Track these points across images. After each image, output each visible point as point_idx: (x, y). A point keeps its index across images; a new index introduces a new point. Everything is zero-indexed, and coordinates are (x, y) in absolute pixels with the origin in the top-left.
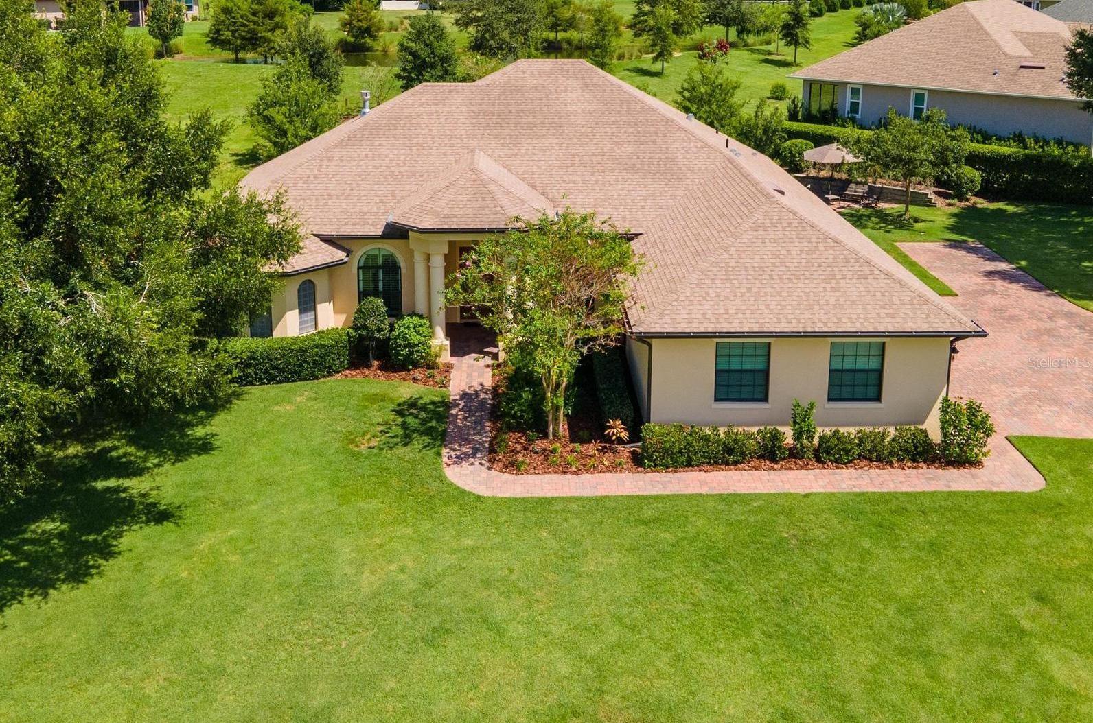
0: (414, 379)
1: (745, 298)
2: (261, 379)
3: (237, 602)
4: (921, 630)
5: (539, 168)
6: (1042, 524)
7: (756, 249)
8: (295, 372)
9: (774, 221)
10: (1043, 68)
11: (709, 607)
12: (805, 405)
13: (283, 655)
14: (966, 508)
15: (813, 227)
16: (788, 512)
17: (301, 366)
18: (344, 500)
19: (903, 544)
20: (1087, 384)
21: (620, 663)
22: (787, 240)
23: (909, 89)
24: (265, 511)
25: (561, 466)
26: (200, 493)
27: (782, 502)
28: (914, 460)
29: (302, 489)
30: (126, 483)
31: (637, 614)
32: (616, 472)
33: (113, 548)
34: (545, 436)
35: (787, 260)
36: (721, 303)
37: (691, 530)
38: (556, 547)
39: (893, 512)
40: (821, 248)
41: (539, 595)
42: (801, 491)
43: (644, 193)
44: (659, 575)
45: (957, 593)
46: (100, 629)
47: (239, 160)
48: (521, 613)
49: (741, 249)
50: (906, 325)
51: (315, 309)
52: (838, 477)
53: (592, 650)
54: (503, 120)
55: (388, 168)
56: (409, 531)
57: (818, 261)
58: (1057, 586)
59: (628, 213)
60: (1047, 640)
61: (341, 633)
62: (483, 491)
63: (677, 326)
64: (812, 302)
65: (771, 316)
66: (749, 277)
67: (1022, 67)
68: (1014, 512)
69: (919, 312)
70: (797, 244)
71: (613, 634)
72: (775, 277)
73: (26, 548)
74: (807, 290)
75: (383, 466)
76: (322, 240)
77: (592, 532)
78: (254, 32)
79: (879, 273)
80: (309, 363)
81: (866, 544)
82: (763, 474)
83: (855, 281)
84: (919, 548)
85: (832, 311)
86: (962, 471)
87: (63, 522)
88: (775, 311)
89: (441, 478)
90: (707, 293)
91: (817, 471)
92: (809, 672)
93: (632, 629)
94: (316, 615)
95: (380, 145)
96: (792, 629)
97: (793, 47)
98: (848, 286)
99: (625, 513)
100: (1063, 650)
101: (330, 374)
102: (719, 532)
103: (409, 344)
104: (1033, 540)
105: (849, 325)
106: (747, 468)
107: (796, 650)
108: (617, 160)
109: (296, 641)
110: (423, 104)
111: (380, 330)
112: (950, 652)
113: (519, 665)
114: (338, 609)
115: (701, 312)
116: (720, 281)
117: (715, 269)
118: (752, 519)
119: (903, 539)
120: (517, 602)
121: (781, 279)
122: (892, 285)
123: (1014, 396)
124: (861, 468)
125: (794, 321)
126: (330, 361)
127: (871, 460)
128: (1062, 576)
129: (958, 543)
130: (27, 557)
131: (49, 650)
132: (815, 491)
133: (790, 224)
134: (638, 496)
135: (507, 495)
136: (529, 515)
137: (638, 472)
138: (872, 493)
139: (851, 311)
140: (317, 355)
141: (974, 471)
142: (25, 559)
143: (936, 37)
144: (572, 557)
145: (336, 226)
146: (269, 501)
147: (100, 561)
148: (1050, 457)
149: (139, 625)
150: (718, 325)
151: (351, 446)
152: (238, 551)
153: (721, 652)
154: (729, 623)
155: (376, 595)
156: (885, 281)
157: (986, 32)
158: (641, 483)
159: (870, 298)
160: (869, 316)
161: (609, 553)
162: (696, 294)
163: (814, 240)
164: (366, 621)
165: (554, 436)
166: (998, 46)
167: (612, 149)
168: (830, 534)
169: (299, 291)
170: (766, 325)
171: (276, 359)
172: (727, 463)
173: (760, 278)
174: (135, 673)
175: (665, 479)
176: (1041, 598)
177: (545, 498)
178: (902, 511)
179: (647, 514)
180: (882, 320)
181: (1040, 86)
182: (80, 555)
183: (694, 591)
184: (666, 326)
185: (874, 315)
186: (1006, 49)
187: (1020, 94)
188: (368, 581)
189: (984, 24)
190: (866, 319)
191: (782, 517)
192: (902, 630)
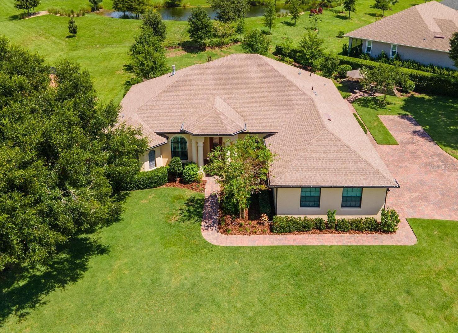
0: (192, 188)
1: (312, 171)
2: (136, 188)
3: (128, 292)
4: (365, 306)
5: (240, 103)
6: (413, 260)
7: (318, 150)
8: (148, 185)
9: (325, 138)
10: (443, 38)
11: (292, 296)
12: (332, 211)
13: (144, 315)
14: (387, 253)
15: (340, 141)
16: (323, 254)
17: (150, 183)
18: (166, 246)
19: (363, 269)
20: (440, 191)
21: (259, 320)
22: (329, 146)
23: (390, 44)
24: (138, 251)
25: (244, 231)
26: (114, 242)
27: (322, 250)
28: (371, 231)
29: (150, 241)
30: (89, 236)
31: (267, 299)
32: (263, 234)
33: (86, 266)
34: (239, 217)
35: (328, 155)
36: (303, 173)
37: (288, 262)
38: (240, 269)
39: (361, 254)
40: (342, 150)
41: (233, 290)
42: (329, 244)
43: (279, 115)
44: (276, 282)
45: (379, 291)
46: (81, 303)
47: (127, 69)
48: (227, 298)
49: (312, 150)
50: (370, 183)
51: (155, 160)
52: (343, 238)
53: (250, 314)
54: (226, 82)
55: (182, 103)
56: (188, 261)
57: (340, 155)
58: (415, 287)
59: (272, 123)
60: (408, 310)
61: (164, 305)
62: (215, 243)
63: (287, 183)
64: (337, 173)
65: (321, 179)
66: (314, 162)
67: (435, 37)
68: (404, 255)
69: (376, 177)
70: (333, 148)
71: (258, 307)
72: (324, 162)
73: (55, 266)
74: (335, 168)
75: (180, 230)
76: (157, 134)
77: (253, 263)
78: (131, 5)
79: (362, 161)
80: (153, 182)
81: (350, 269)
82: (316, 236)
83: (353, 164)
84: (368, 271)
85: (344, 177)
86: (388, 235)
87: (68, 254)
88: (323, 177)
89: (200, 236)
90: (298, 169)
91: (336, 235)
92: (324, 323)
93: (265, 305)
94: (155, 298)
95: (179, 92)
96: (320, 305)
97: (348, 12)
98: (351, 166)
99: (265, 254)
100: (413, 314)
101: (161, 185)
102: (298, 263)
103: (190, 175)
104: (409, 267)
105: (350, 183)
106: (310, 233)
107: (321, 314)
108: (269, 100)
109: (148, 309)
110: (195, 74)
111: (179, 170)
112: (373, 315)
113: (225, 320)
114: (163, 295)
115: (296, 177)
116: (303, 164)
117: (302, 159)
118: (310, 257)
119: (363, 266)
120: (226, 293)
121: (326, 163)
122: (367, 166)
123: (412, 197)
124: (352, 233)
125: (330, 181)
126: (161, 181)
127: (355, 230)
128: (417, 283)
129: (382, 268)
130: (56, 269)
131: (64, 311)
132: (334, 244)
133: (331, 139)
134: (270, 246)
135: (224, 245)
136: (231, 254)
137: (271, 234)
138: (354, 245)
139: (351, 177)
140: (156, 179)
141: (392, 235)
142: (56, 271)
143: (403, 21)
144: (246, 274)
145: (162, 128)
146: (139, 246)
147: (82, 272)
148: (420, 229)
149: (95, 301)
150: (302, 183)
151: (168, 220)
152: (128, 269)
153: (294, 315)
154: (299, 303)
155: (176, 289)
156: (365, 164)
157: (422, 20)
158: (272, 240)
159: (358, 172)
160: (357, 179)
161: (258, 272)
162: (294, 170)
163: (339, 146)
164: (173, 300)
165: (242, 218)
166: (427, 27)
167: (267, 95)
168: (337, 264)
169: (149, 154)
170: (319, 183)
171: (141, 181)
172: (303, 231)
173: (318, 162)
174: (94, 322)
175: (280, 238)
176: (408, 293)
177: (237, 247)
178: (363, 254)
179: (273, 255)
180: (362, 181)
181: (441, 46)
182: (75, 269)
183: (287, 289)
184: (282, 183)
185: (359, 179)
186: (430, 28)
187: (433, 49)
188: (174, 283)
189: (423, 17)
190: (356, 181)
191: (321, 256)
192: (358, 306)
